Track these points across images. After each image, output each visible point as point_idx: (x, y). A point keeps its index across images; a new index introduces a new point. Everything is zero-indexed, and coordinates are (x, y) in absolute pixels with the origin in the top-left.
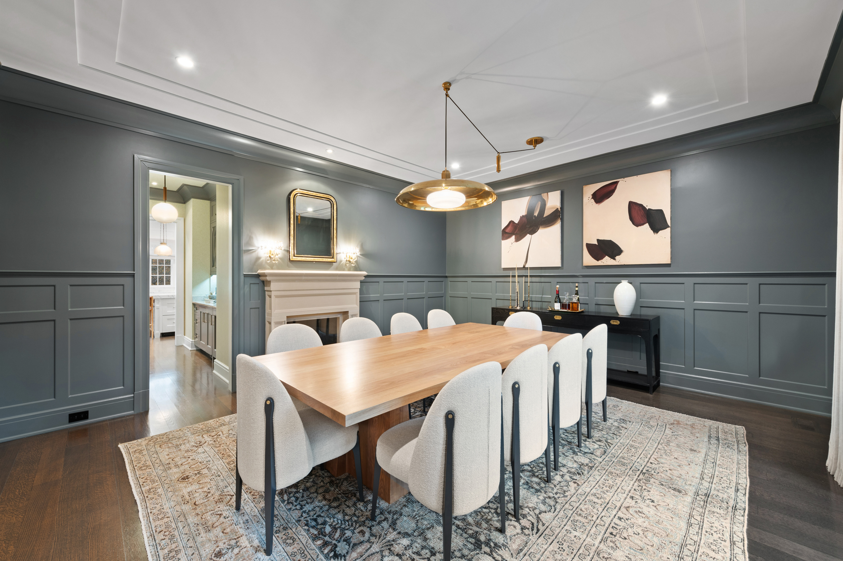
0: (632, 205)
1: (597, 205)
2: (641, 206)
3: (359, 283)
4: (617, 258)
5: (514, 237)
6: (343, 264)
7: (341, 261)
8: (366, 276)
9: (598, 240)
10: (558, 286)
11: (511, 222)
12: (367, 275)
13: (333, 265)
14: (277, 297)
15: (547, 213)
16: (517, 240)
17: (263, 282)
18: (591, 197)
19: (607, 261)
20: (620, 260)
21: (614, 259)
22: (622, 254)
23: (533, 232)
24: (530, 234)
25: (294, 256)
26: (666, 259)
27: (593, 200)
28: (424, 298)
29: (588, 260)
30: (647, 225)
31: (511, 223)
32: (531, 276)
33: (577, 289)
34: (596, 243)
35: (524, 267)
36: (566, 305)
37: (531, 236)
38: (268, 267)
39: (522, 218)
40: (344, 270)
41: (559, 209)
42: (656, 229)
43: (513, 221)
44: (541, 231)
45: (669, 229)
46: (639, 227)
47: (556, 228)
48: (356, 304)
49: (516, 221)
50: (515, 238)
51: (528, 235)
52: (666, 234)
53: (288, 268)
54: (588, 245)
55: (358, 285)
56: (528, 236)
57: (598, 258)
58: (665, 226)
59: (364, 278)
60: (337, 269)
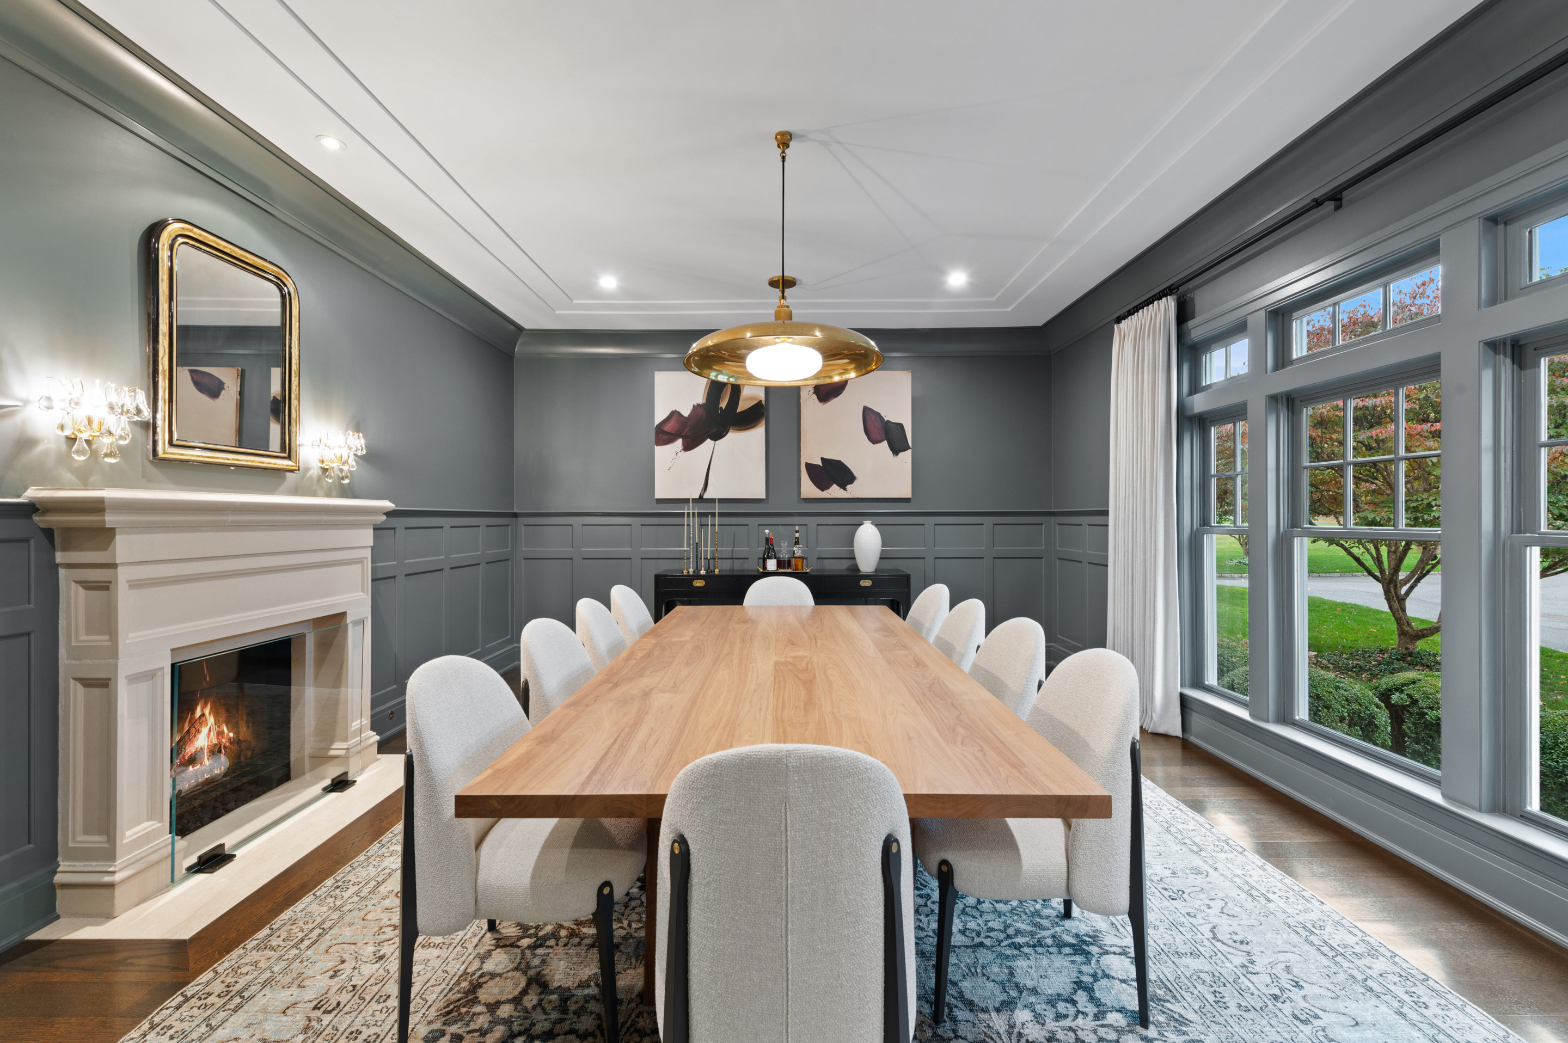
0: (867, 411)
1: (821, 404)
2: (878, 414)
3: (371, 532)
4: (849, 487)
5: (680, 441)
6: (311, 478)
7: (307, 469)
8: (390, 514)
9: (823, 459)
10: (767, 531)
11: (675, 414)
12: (394, 510)
13: (284, 478)
14: (135, 585)
15: (743, 406)
16: (688, 447)
17: (49, 533)
18: (812, 391)
19: (835, 491)
20: (854, 491)
21: (845, 489)
22: (855, 482)
23: (717, 436)
24: (712, 439)
25: (171, 444)
26: (906, 492)
27: (815, 396)
28: (479, 564)
29: (808, 489)
30: (885, 443)
31: (675, 416)
32: (721, 515)
33: (797, 535)
34: (820, 463)
35: (701, 497)
36: (784, 561)
37: (713, 442)
38: (67, 476)
39: (696, 408)
40: (314, 494)
41: (764, 403)
42: (896, 451)
43: (679, 412)
44: (732, 436)
45: (909, 452)
46: (876, 445)
47: (757, 434)
48: (363, 591)
49: (686, 413)
50: (683, 444)
51: (709, 440)
52: (907, 456)
53: (148, 482)
54: (807, 465)
55: (366, 537)
56: (709, 442)
57: (823, 486)
58: (906, 448)
59: (384, 518)
60: (296, 491)
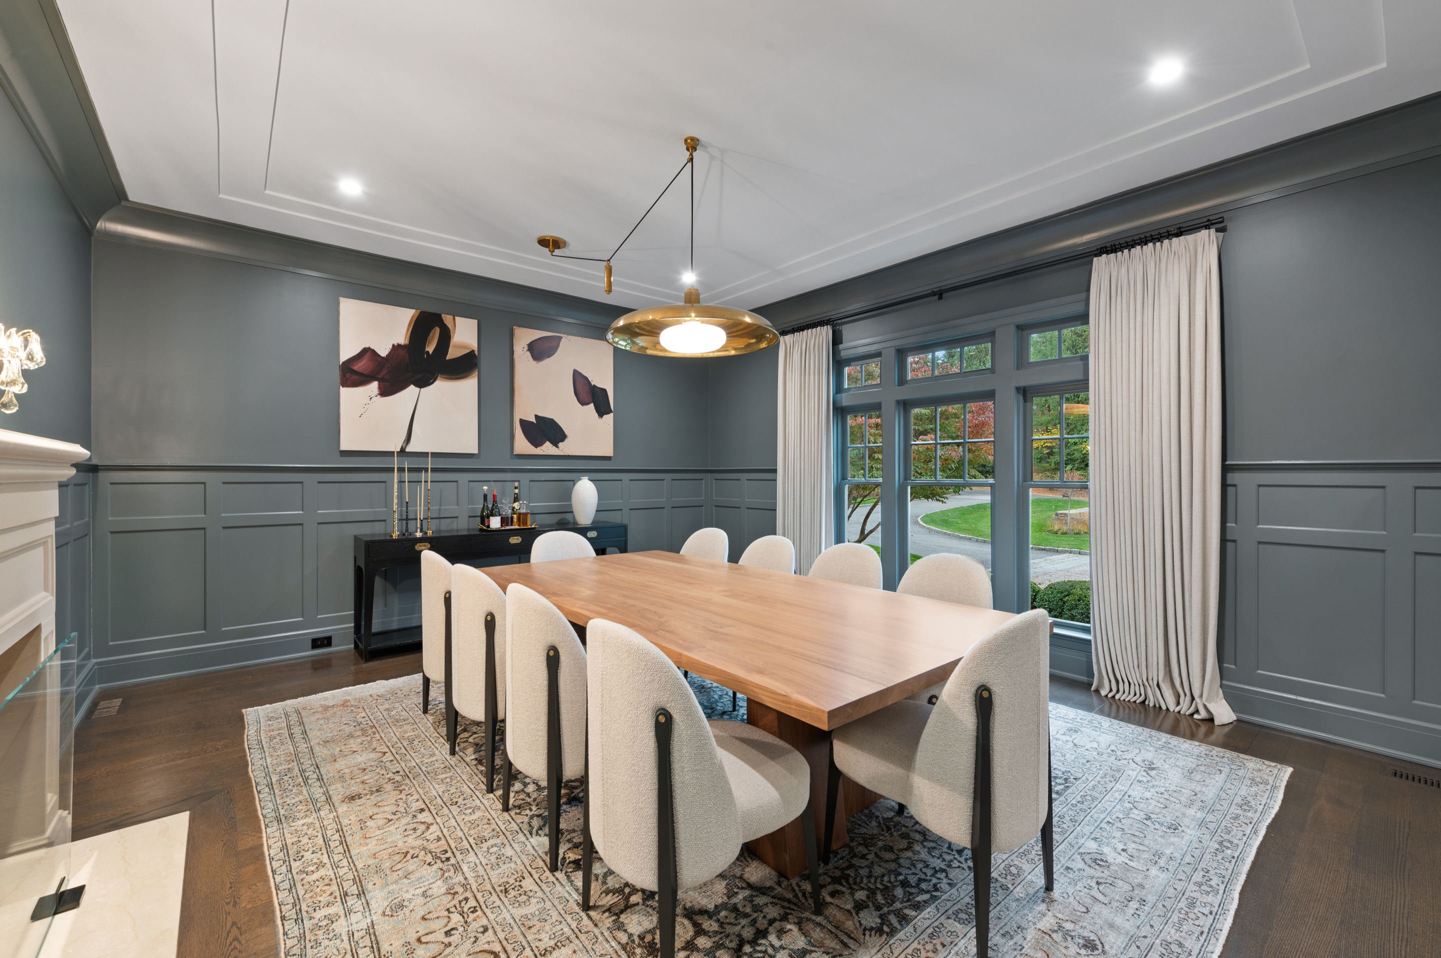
0: (575, 372)
1: (534, 363)
2: (586, 378)
3: (54, 494)
4: (560, 444)
5: (374, 385)
8: (83, 466)
9: (536, 416)
10: (485, 488)
11: (367, 352)
12: (88, 461)
15: (453, 353)
16: (385, 392)
18: (526, 348)
19: (548, 448)
20: (565, 448)
21: (557, 447)
22: (566, 441)
23: (423, 382)
24: (416, 386)
26: (608, 451)
27: (528, 354)
29: (522, 445)
30: (592, 406)
31: (368, 354)
32: (434, 470)
33: (517, 491)
34: (533, 420)
35: (403, 450)
36: (507, 518)
37: (418, 389)
39: (396, 348)
41: (476, 353)
42: (601, 413)
43: (373, 351)
44: (441, 386)
45: (612, 414)
46: (585, 407)
47: (468, 387)
48: (46, 590)
49: (383, 352)
50: (380, 388)
51: (412, 386)
52: (609, 418)
54: (523, 423)
55: (48, 503)
56: (412, 390)
57: (536, 443)
58: (609, 411)
